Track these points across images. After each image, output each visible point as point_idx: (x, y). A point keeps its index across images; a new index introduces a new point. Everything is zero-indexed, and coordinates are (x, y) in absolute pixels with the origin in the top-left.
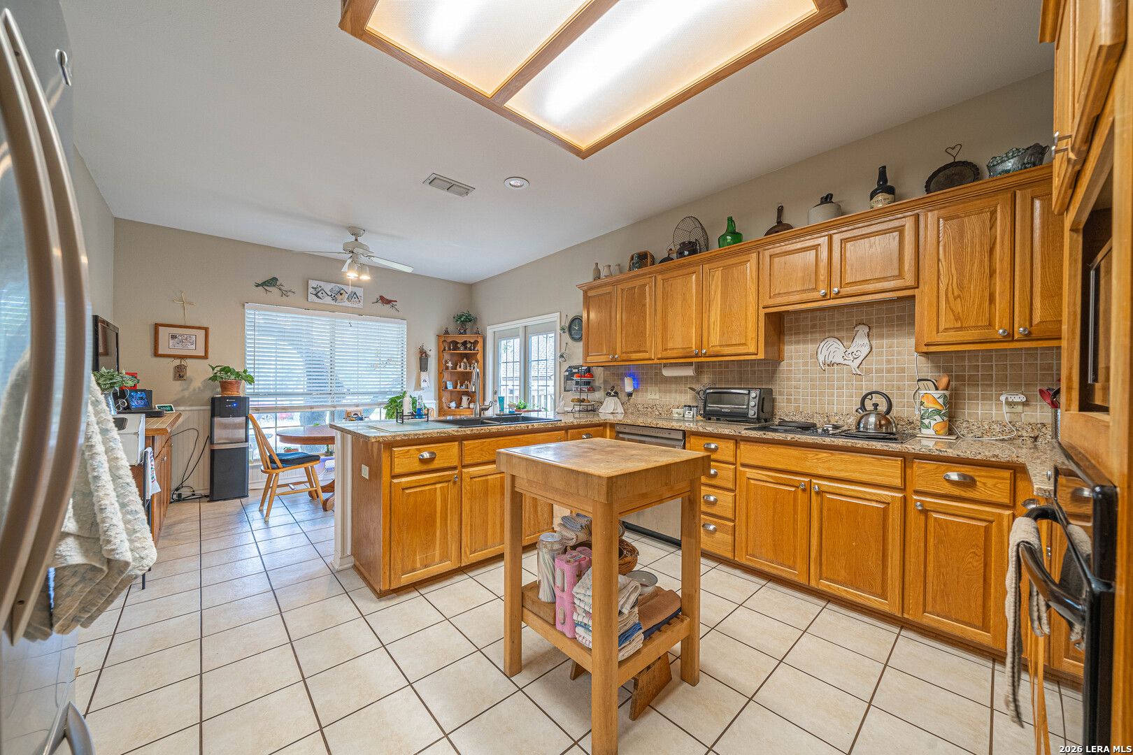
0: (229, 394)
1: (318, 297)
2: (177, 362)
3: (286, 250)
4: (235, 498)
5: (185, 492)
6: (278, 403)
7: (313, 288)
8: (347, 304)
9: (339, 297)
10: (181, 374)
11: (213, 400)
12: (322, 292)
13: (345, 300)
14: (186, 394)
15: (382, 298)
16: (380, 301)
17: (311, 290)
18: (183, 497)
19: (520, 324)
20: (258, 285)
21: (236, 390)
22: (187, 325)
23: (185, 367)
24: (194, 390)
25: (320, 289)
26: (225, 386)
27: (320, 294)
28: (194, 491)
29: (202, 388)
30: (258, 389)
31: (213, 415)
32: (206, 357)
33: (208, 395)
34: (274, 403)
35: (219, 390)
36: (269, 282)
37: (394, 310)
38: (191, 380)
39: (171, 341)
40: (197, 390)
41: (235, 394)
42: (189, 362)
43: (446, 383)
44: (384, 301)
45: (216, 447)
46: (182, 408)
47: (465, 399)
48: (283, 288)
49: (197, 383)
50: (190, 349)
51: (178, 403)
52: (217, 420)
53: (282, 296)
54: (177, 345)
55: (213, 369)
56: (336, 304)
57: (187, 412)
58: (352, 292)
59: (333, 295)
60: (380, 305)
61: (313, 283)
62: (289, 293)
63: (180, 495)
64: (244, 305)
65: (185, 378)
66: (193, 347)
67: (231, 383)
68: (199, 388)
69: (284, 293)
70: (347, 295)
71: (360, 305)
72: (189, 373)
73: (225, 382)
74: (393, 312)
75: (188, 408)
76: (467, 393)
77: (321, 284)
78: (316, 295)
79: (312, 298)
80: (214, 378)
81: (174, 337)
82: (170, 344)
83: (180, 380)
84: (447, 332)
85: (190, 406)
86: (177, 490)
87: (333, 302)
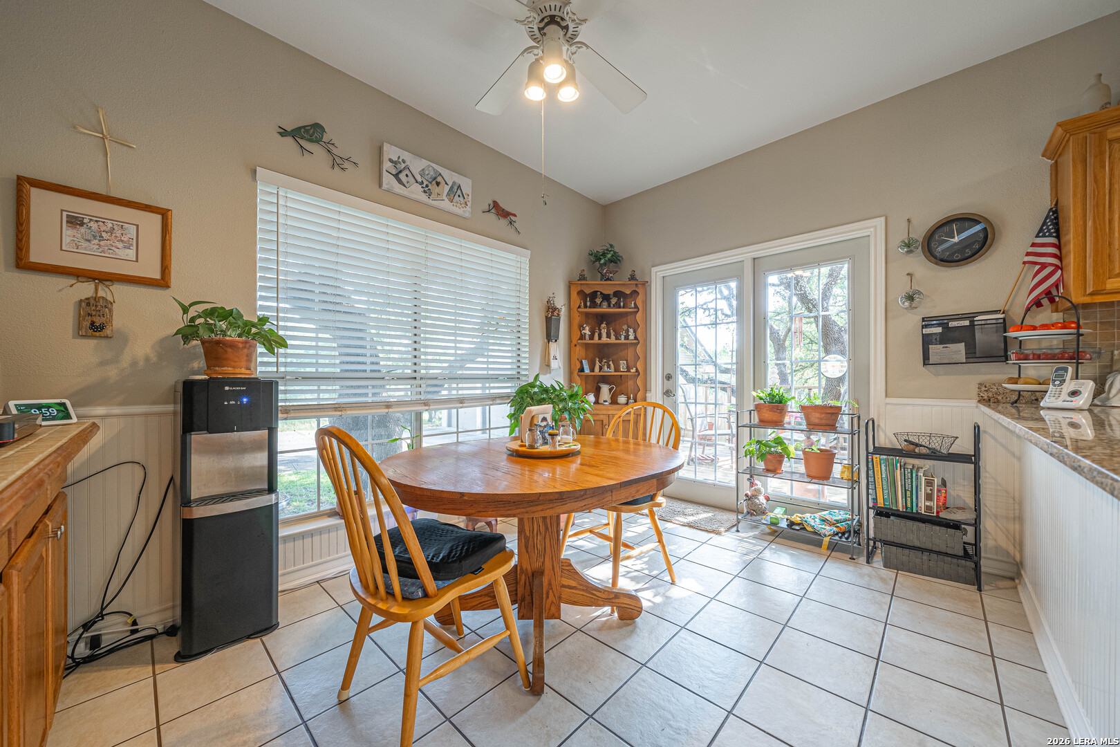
0: (228, 371)
1: (400, 181)
2: (86, 290)
3: (340, 72)
4: (249, 637)
5: (112, 630)
6: (322, 396)
7: (391, 160)
8: (446, 204)
9: (433, 187)
10: (98, 321)
11: (189, 386)
12: (407, 172)
13: (444, 197)
14: (113, 373)
15: (496, 204)
16: (493, 211)
17: (387, 165)
18: (106, 642)
19: (744, 254)
20: (284, 133)
21: (244, 364)
22: (113, 194)
23: (108, 304)
24: (134, 364)
25: (403, 166)
26: (215, 351)
27: (402, 176)
28: (135, 623)
29: (154, 359)
30: (286, 365)
31: (189, 426)
32: (163, 282)
33: (171, 377)
34: (315, 396)
35: (200, 363)
36: (307, 131)
37: (513, 230)
38: (124, 339)
39: (68, 233)
40: (141, 363)
41: (242, 373)
42: (119, 294)
43: (581, 363)
44: (499, 211)
45: (199, 512)
46: (100, 410)
47: (605, 389)
48: (335, 151)
49: (141, 348)
50: (121, 260)
51: (84, 397)
52: (196, 438)
53: (333, 167)
54: (84, 244)
55: (185, 310)
56: (430, 202)
57: (115, 420)
58: (454, 183)
59: (425, 183)
60: (492, 217)
61: (391, 152)
62: (346, 165)
63: (95, 642)
64: (255, 172)
65: (108, 331)
66: (131, 254)
67: (232, 345)
68: (147, 359)
69: (337, 162)
70: (447, 188)
71: (466, 212)
72: (119, 320)
73: (218, 342)
74: (510, 232)
75: (116, 410)
76: (605, 379)
77: (406, 155)
78: (396, 176)
79: (388, 180)
80: (188, 333)
81: (75, 221)
82: (66, 240)
83: (92, 337)
84: (582, 278)
85: (123, 403)
86: (87, 626)
87: (424, 197)
